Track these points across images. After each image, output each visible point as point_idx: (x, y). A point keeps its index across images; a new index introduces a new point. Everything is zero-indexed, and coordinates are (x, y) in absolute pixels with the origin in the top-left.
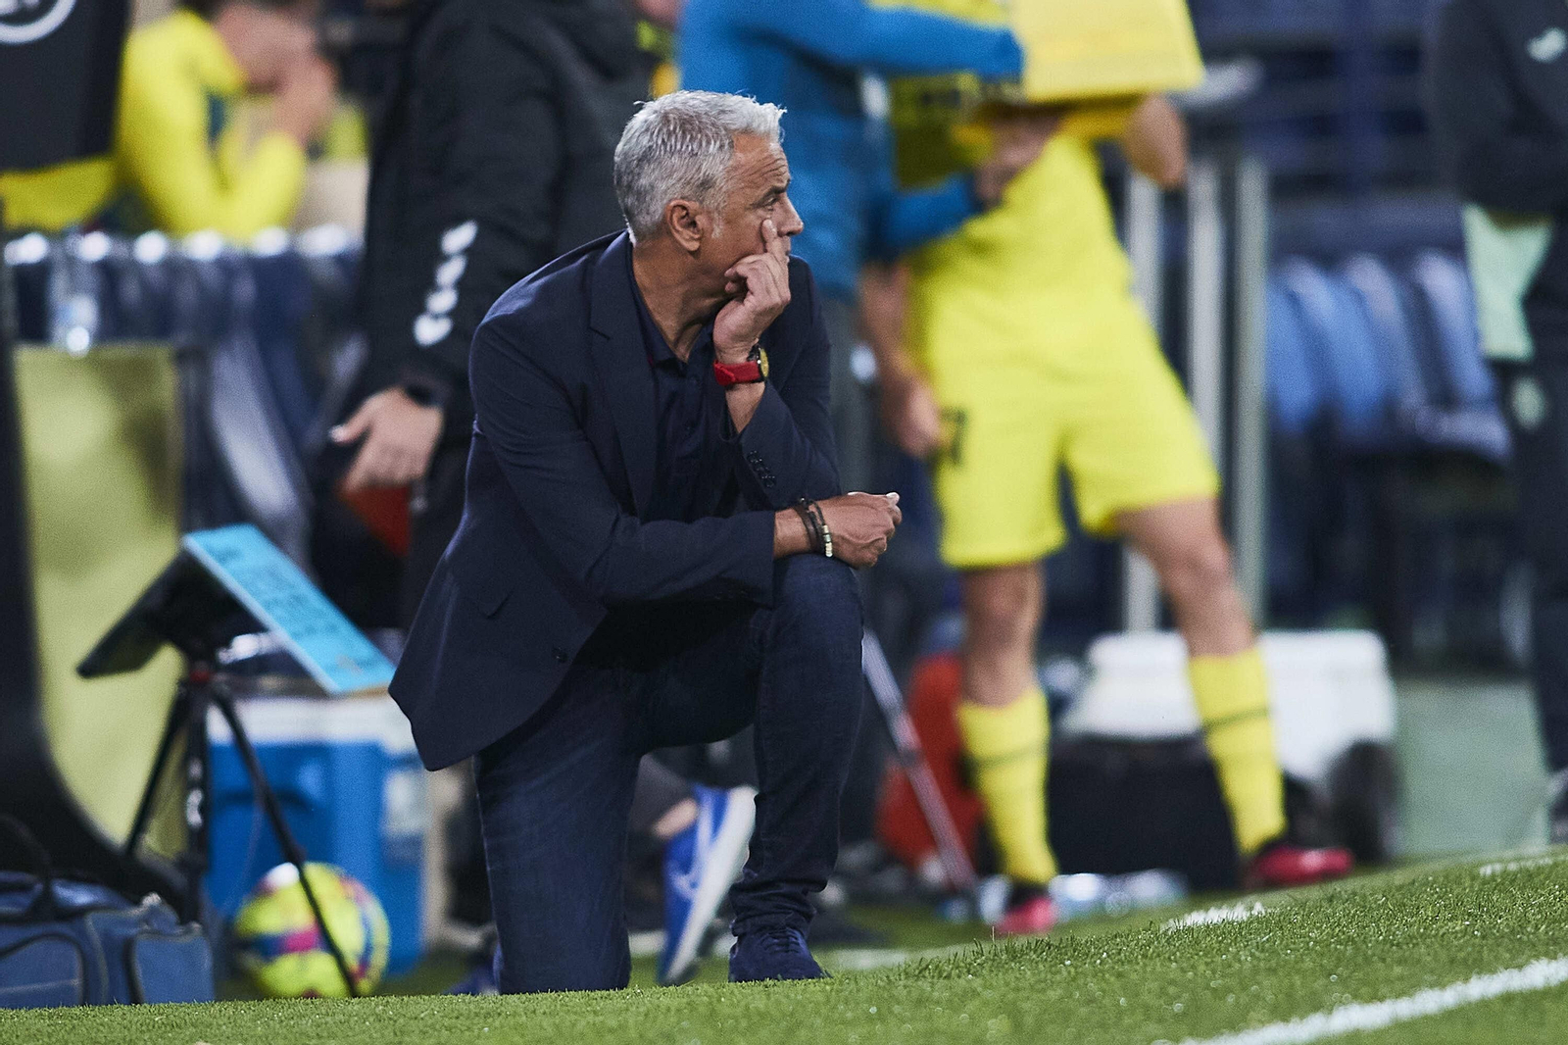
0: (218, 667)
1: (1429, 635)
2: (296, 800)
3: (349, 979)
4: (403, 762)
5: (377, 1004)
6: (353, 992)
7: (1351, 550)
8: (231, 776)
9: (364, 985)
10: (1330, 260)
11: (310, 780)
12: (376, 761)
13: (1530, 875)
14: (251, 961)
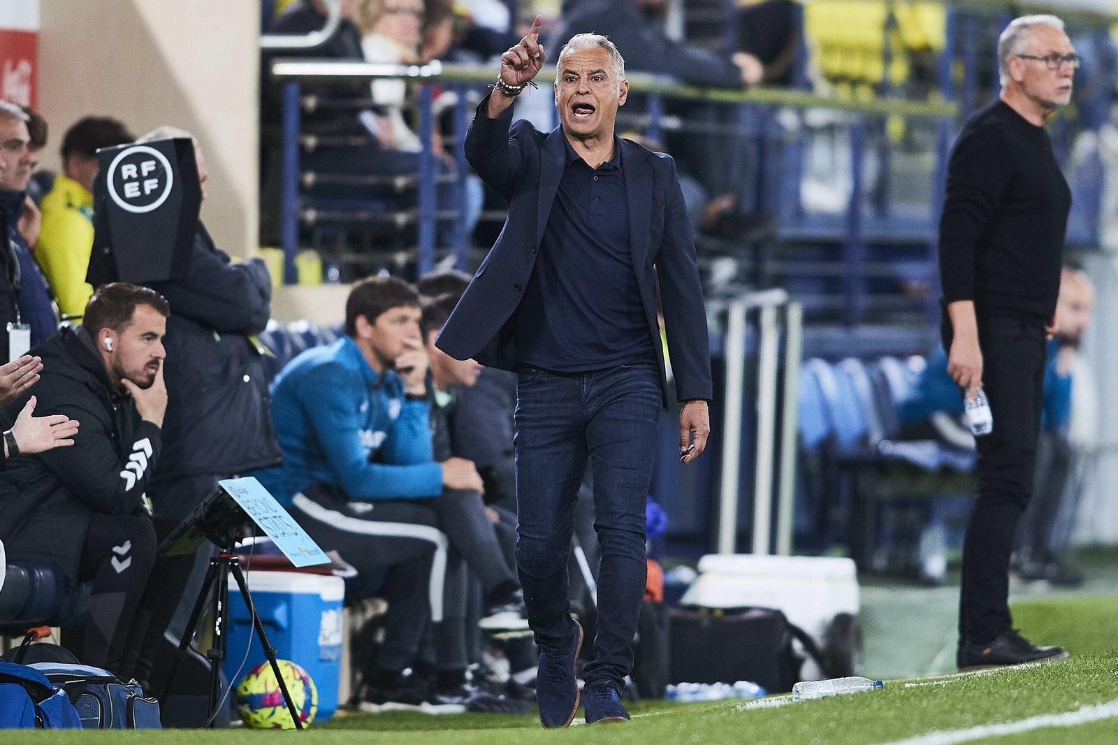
0: (235, 551)
1: (879, 562)
2: (274, 624)
3: (298, 722)
4: (331, 605)
5: (312, 733)
6: (299, 726)
7: (840, 514)
8: (239, 610)
9: (304, 725)
10: (833, 359)
11: (280, 614)
12: (317, 604)
13: (930, 689)
14: (246, 709)
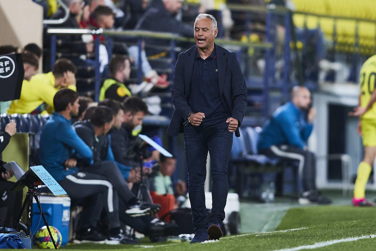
0: (35, 190)
1: (245, 194)
2: (47, 214)
3: (56, 246)
6: (56, 248)
8: (36, 209)
11: (49, 211)
12: (62, 207)
14: (38, 242)
